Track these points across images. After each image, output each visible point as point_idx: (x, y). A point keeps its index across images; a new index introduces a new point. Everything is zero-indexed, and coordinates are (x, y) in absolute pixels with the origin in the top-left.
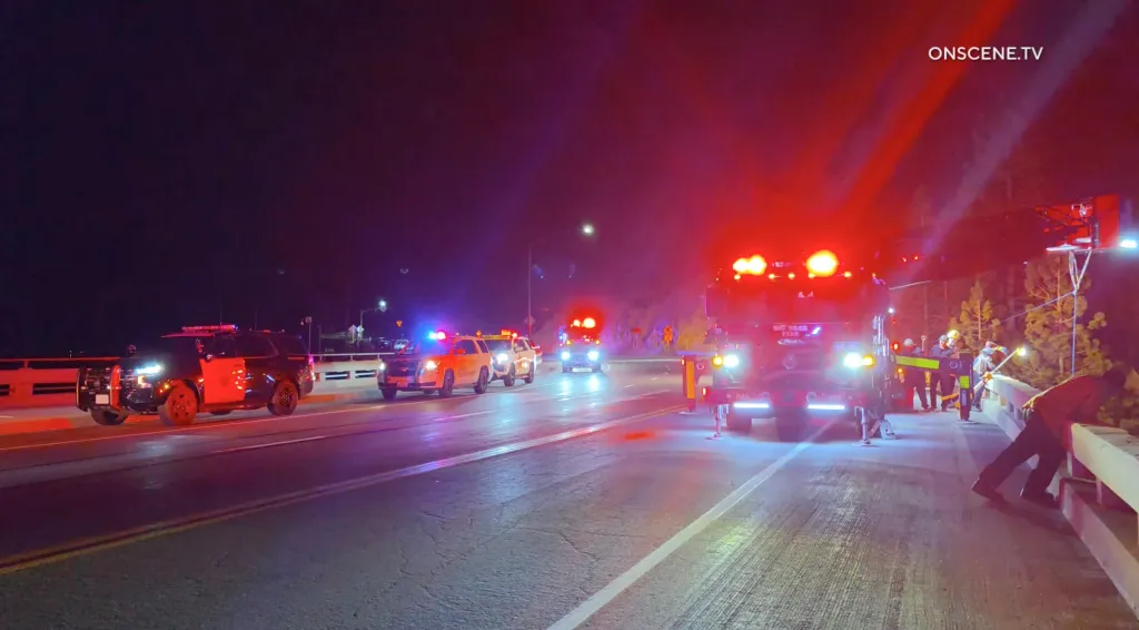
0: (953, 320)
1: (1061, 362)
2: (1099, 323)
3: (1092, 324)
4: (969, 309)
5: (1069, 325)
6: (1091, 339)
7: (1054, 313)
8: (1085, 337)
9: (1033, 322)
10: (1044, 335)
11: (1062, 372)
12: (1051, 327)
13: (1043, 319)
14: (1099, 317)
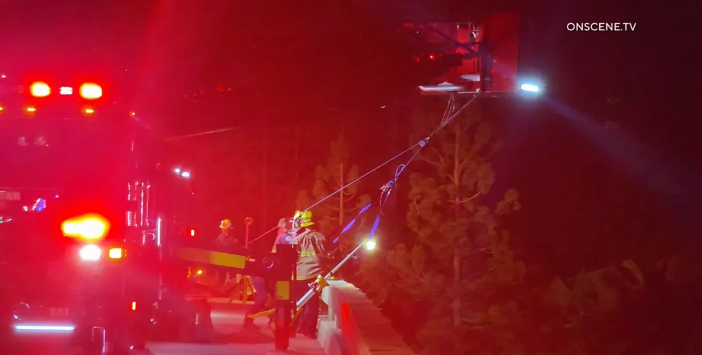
0: (302, 194)
1: (456, 264)
2: (512, 205)
3: (501, 206)
4: (326, 178)
5: (470, 208)
6: (498, 230)
7: (450, 188)
8: (491, 226)
9: (418, 202)
10: (434, 220)
11: (457, 278)
12: (444, 210)
13: (434, 196)
14: (511, 196)
